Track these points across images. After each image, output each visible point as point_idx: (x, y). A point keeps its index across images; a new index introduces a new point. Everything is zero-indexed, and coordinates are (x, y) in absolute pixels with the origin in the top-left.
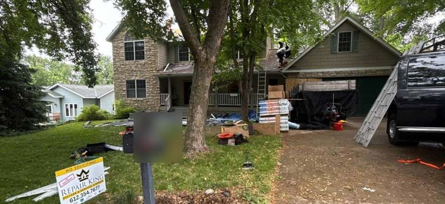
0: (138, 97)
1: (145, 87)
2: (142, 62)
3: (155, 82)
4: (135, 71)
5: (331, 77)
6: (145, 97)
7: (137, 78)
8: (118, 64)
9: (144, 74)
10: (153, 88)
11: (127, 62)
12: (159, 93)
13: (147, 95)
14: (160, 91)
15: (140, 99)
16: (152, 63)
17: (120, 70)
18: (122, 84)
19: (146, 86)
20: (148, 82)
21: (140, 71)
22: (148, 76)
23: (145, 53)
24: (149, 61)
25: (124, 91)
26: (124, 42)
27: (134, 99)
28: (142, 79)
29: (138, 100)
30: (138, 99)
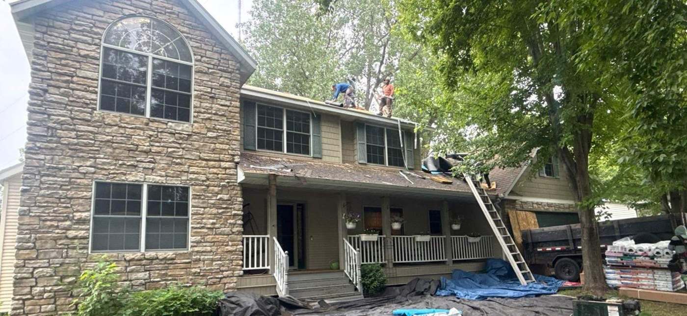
0: (148, 247)
1: (186, 213)
2: (183, 127)
3: (226, 197)
4: (147, 152)
5: (545, 211)
6: (185, 246)
7: (156, 178)
8: (60, 114)
9: (185, 168)
10: (216, 216)
11: (112, 116)
12: (239, 233)
13: (191, 239)
14: (244, 226)
15: (162, 254)
16: (216, 138)
17: (68, 137)
18: (70, 194)
19: (191, 210)
20: (196, 197)
21: (169, 155)
22: (203, 178)
23: (194, 102)
24: (209, 130)
25: (82, 221)
26: (103, 44)
27: (129, 255)
28: (176, 182)
29: (152, 259)
30: (151, 254)
